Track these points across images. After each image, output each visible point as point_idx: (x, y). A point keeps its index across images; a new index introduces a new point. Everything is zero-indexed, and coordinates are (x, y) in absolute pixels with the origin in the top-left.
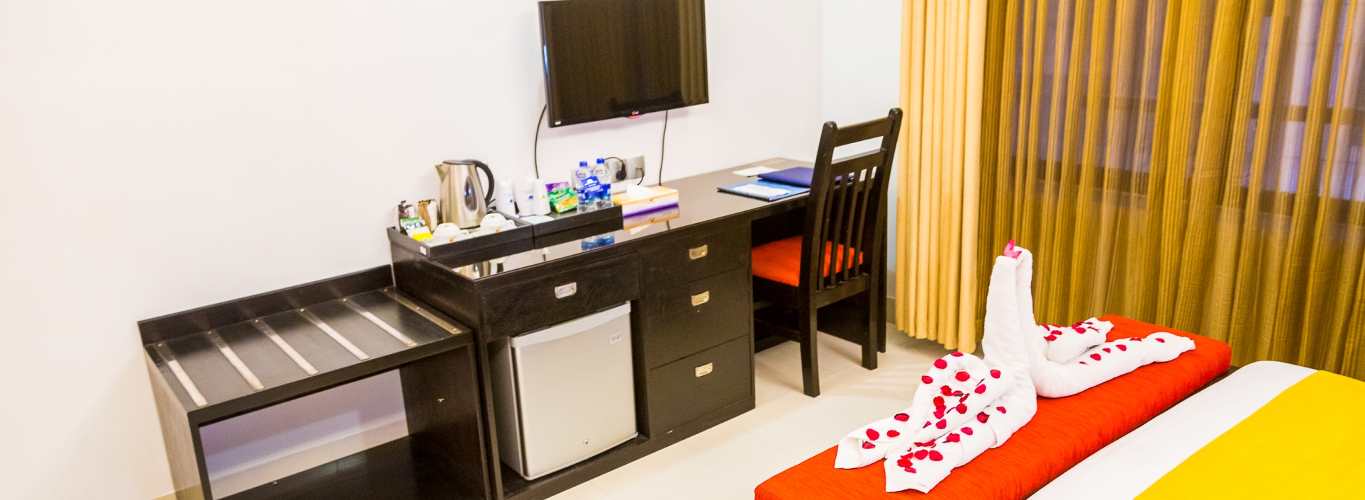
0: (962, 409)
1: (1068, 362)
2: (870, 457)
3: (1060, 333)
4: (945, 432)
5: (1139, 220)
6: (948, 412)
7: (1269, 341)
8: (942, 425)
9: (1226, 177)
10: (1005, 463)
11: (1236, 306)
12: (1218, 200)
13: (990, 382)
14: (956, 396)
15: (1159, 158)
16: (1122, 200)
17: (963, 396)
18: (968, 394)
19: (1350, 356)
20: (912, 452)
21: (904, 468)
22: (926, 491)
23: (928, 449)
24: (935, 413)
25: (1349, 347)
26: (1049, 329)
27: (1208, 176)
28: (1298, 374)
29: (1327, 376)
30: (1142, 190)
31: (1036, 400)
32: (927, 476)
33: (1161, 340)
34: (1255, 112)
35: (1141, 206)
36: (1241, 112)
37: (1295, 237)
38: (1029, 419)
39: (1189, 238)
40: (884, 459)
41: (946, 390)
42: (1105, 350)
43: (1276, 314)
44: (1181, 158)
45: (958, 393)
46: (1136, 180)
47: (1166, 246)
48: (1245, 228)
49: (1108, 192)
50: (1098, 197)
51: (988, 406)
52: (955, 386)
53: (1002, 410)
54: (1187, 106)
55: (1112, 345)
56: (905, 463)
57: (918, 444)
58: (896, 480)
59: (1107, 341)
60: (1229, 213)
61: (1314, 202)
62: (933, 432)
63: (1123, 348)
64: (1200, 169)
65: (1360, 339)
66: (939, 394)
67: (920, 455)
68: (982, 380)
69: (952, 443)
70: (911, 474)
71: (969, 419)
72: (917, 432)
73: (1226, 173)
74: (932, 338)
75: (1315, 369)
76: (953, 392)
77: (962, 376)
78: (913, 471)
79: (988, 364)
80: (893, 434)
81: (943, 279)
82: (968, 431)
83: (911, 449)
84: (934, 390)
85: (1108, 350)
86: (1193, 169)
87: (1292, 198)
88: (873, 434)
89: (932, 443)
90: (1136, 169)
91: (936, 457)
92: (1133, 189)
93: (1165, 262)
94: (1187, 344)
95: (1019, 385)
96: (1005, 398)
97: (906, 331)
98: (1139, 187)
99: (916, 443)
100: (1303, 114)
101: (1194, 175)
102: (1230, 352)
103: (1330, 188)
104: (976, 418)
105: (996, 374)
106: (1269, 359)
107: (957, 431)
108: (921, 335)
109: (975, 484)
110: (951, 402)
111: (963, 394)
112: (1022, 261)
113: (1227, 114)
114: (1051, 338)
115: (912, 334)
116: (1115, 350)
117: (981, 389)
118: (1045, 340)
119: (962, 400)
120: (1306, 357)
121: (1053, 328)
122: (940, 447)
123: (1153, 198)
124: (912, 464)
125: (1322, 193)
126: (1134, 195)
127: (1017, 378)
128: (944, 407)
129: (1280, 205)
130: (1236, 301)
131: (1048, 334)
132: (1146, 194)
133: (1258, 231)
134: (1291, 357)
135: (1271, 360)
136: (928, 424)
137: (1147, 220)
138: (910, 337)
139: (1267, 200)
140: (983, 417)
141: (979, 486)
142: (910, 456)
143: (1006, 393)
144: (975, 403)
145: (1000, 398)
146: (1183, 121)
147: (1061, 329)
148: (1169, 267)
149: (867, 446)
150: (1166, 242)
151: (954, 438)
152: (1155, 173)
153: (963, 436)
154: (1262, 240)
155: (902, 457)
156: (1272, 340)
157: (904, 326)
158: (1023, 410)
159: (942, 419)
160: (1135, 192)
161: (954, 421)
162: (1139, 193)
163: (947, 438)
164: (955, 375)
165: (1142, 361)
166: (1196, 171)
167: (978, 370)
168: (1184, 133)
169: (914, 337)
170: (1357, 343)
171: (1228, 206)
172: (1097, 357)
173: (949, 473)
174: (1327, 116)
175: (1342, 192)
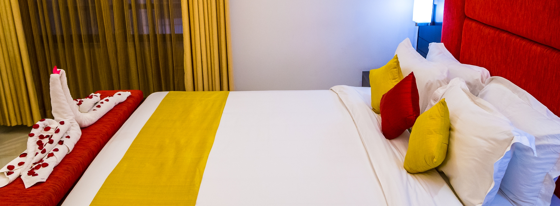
0: (51, 142)
1: (89, 111)
2: (12, 177)
3: (82, 101)
4: (46, 154)
5: (99, 52)
6: (45, 146)
7: (152, 87)
8: (44, 152)
9: (126, 31)
10: (75, 157)
11: (140, 77)
12: (125, 40)
13: (61, 127)
14: (46, 138)
15: (101, 27)
16: (91, 46)
17: (50, 137)
18: (52, 135)
19: (176, 85)
20: (33, 167)
21: (31, 176)
22: (45, 180)
23: (41, 164)
24: (39, 148)
25: (176, 82)
26: (77, 101)
27: (120, 32)
28: (165, 94)
29: (172, 92)
30: (98, 41)
31: (80, 129)
32: (43, 175)
33: (120, 94)
34: (130, 7)
35: (99, 47)
36: (126, 7)
37: (152, 48)
38: (79, 137)
39: (119, 56)
40: (20, 176)
41: (42, 137)
42: (101, 103)
43: (153, 77)
44: (109, 26)
45: (47, 136)
46: (95, 37)
47: (112, 60)
48: (137, 48)
49: (85, 44)
50: (81, 46)
51: (62, 138)
52: (45, 134)
53: (68, 137)
54: (107, 7)
55: (103, 101)
56: (31, 173)
57: (35, 164)
58: (29, 182)
59: (101, 100)
60: (130, 44)
61: (155, 36)
62: (40, 156)
63: (107, 100)
64: (117, 29)
65: (178, 79)
66: (38, 139)
67: (37, 168)
68: (57, 128)
69: (50, 158)
70: (36, 177)
71: (55, 145)
72: (33, 158)
73: (126, 30)
74: (20, 124)
75: (169, 91)
76: (45, 136)
77: (47, 129)
78: (37, 175)
79: (57, 121)
80: (21, 164)
81: (19, 95)
82: (56, 150)
83: (32, 167)
84: (36, 139)
85: (102, 103)
86: (114, 30)
87: (148, 36)
88: (11, 168)
89: (41, 160)
90: (94, 33)
91: (45, 165)
92: (94, 41)
93: (113, 67)
94: (128, 94)
95: (72, 125)
96: (68, 132)
97: (5, 125)
98: (96, 40)
99: (33, 164)
100: (145, 6)
101: (116, 32)
102: (142, 93)
103: (159, 31)
104: (58, 144)
105: (62, 123)
106: (154, 92)
107: (52, 152)
108: (14, 124)
109: (65, 170)
110: (45, 141)
111: (49, 136)
112: (61, 75)
113: (121, 8)
114: (80, 104)
115: (9, 125)
116: (105, 102)
117: (57, 131)
118: (77, 105)
119: (50, 139)
120: (165, 89)
121: (79, 100)
122: (45, 161)
123: (102, 43)
124: (35, 172)
125: (157, 33)
126: (95, 43)
127: (71, 123)
128: (43, 144)
129: (145, 38)
130: (140, 75)
131: (78, 103)
132: (100, 42)
133: (141, 49)
134: (160, 90)
135: (155, 92)
136: (37, 153)
137: (102, 53)
138: (8, 127)
139: (141, 37)
140: (61, 143)
141: (68, 170)
142: (33, 169)
143: (68, 130)
144: (56, 138)
145: (66, 133)
146: (107, 12)
147: (82, 100)
148: (114, 68)
149: (9, 174)
150: (111, 59)
151: (51, 155)
152: (101, 34)
153: (55, 153)
154: (142, 52)
155: (28, 171)
156: (153, 86)
157: (4, 122)
158: (76, 134)
159: (44, 148)
160: (95, 42)
161: (49, 148)
162: (97, 42)
163: (48, 156)
164: (44, 129)
165: (115, 104)
166: (116, 30)
167: (53, 124)
168: (108, 16)
169: (11, 126)
170: (177, 80)
171: (129, 42)
172: (99, 106)
173: (53, 170)
174: (152, 6)
175: (162, 31)
